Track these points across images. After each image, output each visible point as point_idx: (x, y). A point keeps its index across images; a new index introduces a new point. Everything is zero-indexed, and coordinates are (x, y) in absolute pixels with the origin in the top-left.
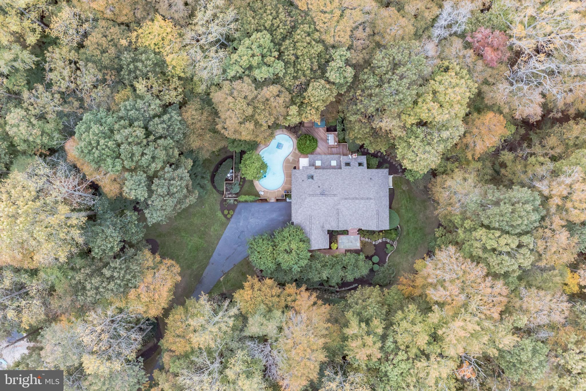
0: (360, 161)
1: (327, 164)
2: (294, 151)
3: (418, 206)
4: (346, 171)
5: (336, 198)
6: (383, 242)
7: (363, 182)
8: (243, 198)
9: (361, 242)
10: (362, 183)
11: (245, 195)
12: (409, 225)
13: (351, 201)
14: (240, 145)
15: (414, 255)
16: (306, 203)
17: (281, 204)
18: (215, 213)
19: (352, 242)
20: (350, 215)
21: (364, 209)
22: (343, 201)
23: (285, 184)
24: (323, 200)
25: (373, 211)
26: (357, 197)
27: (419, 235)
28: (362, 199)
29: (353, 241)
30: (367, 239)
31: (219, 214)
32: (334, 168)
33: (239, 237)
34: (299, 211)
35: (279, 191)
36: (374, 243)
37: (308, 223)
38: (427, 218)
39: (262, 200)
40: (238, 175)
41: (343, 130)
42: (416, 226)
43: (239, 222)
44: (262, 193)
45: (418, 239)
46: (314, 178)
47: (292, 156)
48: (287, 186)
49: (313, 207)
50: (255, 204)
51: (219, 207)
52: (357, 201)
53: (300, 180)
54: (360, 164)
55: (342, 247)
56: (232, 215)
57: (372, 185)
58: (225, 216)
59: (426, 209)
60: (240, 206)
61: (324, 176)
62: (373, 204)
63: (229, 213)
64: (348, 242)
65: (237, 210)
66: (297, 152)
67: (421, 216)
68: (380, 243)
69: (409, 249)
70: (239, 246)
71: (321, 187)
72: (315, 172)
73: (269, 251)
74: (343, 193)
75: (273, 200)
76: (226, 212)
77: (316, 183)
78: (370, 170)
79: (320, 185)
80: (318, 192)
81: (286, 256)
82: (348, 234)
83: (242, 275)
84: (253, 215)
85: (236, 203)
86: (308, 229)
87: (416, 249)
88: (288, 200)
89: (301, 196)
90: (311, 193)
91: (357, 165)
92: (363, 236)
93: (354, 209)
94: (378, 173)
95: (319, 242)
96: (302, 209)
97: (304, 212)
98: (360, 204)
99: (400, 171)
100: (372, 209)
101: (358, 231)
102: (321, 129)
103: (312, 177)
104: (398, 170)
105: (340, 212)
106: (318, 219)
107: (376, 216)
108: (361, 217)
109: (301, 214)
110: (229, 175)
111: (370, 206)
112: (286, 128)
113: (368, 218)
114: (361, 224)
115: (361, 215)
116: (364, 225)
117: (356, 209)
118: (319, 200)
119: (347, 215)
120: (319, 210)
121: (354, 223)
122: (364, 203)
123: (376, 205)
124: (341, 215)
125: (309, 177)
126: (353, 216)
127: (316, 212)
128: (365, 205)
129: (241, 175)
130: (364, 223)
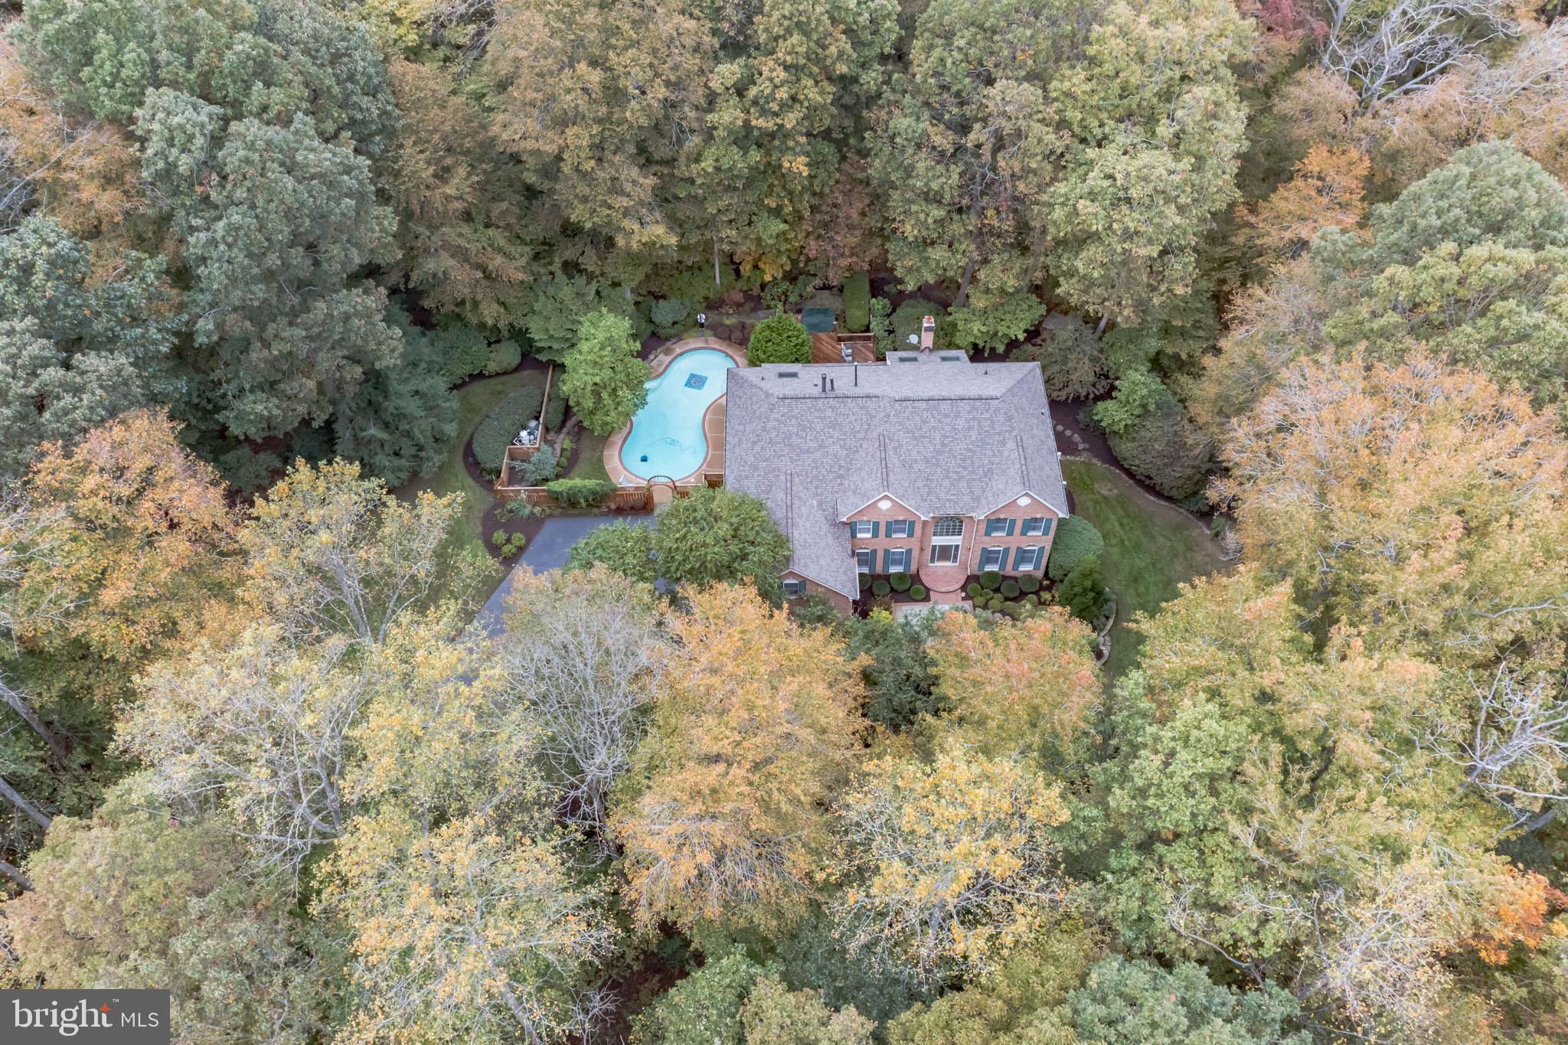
0: (950, 356)
3: (1161, 540)
4: (903, 366)
5: (872, 404)
7: (962, 378)
10: (957, 378)
12: (1142, 589)
13: (924, 404)
16: (773, 424)
20: (927, 461)
21: (974, 435)
22: (897, 407)
23: (710, 465)
24: (829, 412)
25: (1003, 443)
34: (750, 459)
37: (781, 495)
40: (554, 442)
46: (801, 376)
49: (795, 440)
50: (603, 519)
51: (480, 529)
53: (754, 379)
54: (948, 359)
56: (521, 549)
57: (990, 381)
58: (496, 548)
59: (1189, 548)
61: (833, 374)
62: (1002, 418)
63: (508, 541)
65: (541, 538)
71: (821, 385)
72: (803, 370)
74: (896, 392)
76: (499, 537)
77: (807, 381)
78: (981, 367)
79: (819, 383)
80: (813, 392)
82: (927, 599)
86: (779, 514)
90: (790, 393)
91: (941, 360)
93: (937, 436)
94: (1010, 365)
96: (758, 448)
97: (767, 460)
98: (957, 416)
99: (1081, 447)
100: (999, 434)
101: (963, 588)
102: (822, 335)
103: (794, 375)
104: (1076, 444)
105: (890, 447)
106: (817, 487)
107: (1015, 455)
108: (965, 468)
109: (756, 469)
110: (524, 434)
111: (993, 422)
112: (715, 335)
113: (988, 473)
114: (967, 498)
115: (963, 460)
116: (978, 500)
117: (945, 437)
118: (817, 414)
119: (916, 461)
120: (819, 454)
121: (942, 495)
122: (970, 412)
123: (1010, 418)
124: (894, 461)
125: (781, 375)
126: (937, 465)
127: (809, 462)
128: (974, 419)
129: (564, 441)
130: (977, 491)
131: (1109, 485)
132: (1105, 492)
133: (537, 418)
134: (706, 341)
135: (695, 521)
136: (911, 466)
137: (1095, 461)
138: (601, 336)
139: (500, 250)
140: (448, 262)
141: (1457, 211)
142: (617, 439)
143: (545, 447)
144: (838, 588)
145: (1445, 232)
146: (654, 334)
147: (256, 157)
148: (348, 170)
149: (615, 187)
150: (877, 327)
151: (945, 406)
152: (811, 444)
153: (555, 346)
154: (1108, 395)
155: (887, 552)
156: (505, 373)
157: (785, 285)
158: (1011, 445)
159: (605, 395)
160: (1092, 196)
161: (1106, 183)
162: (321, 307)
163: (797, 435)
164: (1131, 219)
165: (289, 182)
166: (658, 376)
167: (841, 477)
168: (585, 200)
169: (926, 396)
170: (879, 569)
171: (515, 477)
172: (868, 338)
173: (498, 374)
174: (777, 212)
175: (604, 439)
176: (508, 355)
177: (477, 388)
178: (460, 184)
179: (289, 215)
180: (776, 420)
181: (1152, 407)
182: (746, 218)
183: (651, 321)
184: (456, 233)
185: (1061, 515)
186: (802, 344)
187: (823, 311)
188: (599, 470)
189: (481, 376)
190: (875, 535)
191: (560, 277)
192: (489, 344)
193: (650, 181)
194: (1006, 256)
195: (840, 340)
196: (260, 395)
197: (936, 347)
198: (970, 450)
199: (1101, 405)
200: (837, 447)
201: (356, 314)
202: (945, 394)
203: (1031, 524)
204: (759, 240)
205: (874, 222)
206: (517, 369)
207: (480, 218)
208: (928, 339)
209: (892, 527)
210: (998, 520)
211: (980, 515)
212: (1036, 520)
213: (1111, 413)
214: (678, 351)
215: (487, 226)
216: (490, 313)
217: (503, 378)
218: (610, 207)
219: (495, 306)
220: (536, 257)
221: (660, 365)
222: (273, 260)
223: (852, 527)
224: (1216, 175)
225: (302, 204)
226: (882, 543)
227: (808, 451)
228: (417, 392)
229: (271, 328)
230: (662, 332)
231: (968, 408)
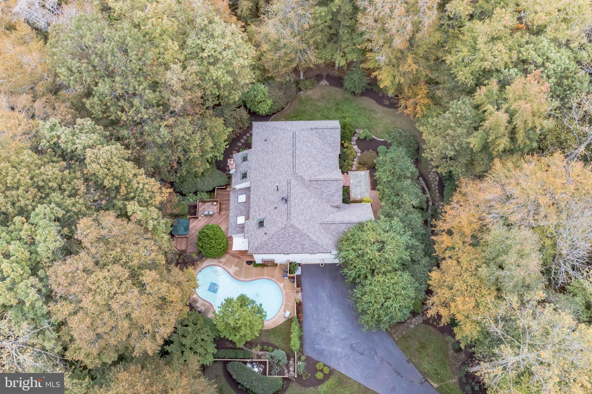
0: (240, 160)
1: (242, 208)
2: (221, 265)
3: (307, 108)
4: (253, 176)
5: (294, 182)
6: (356, 143)
7: (270, 149)
8: (295, 343)
9: (358, 169)
10: (272, 151)
11: (290, 339)
13: (297, 161)
14: (203, 343)
15: (373, 111)
16: (300, 226)
17: (305, 282)
19: (360, 182)
20: (319, 165)
21: (309, 145)
22: (298, 171)
23: (274, 277)
24: (296, 201)
25: (312, 135)
26: (291, 152)
27: (346, 106)
28: (294, 145)
29: (358, 179)
30: (354, 163)
31: (324, 388)
32: (248, 198)
33: (362, 354)
34: (315, 239)
35: (284, 287)
36: (359, 154)
37: (333, 227)
38: (323, 98)
39: (298, 313)
40: (257, 355)
41: (195, 193)
42: (334, 109)
43: (337, 352)
44: (288, 314)
45: (351, 107)
46: (262, 218)
47: (230, 267)
48: (277, 271)
49: (307, 218)
50: (305, 325)
51: (312, 389)
52: (298, 152)
53: (265, 238)
54: (245, 159)
55: (368, 194)
56: (325, 365)
57: (275, 137)
58: (326, 377)
59: (311, 99)
60: (309, 352)
61: (260, 204)
63: (321, 371)
64: (360, 186)
65: (315, 357)
66: (223, 260)
67: (320, 104)
68: (359, 147)
69: (365, 117)
70: (376, 354)
71: (276, 205)
72: (253, 219)
73: (381, 280)
74: (286, 172)
75: (299, 296)
76: (320, 376)
77: (269, 213)
78: (253, 145)
79: (272, 207)
80: (283, 207)
81: (388, 247)
82: (349, 187)
83: (424, 347)
84: (323, 330)
85: (303, 358)
86: (343, 228)
87: (364, 109)
88: (298, 272)
89: (290, 236)
90: (285, 217)
91: (245, 163)
92: (350, 167)
93: (310, 159)
94: (257, 134)
95: (362, 213)
96: (310, 235)
97: (315, 231)
98: (301, 149)
101: (343, 173)
105: (313, 178)
106: (326, 213)
108: (321, 152)
109: (319, 237)
111: (304, 136)
113: (323, 144)
114: (332, 155)
115: (318, 152)
117: (310, 156)
118: (297, 206)
119: (319, 170)
120: (313, 209)
121: (331, 163)
123: (303, 129)
125: (261, 226)
126: (320, 162)
127: (316, 214)
128: (303, 142)
133: (246, 363)
136: (321, 172)
152: (309, 211)
163: (305, 216)
166: (212, 305)
180: (299, 224)
198: (315, 148)
214: (196, 297)
221: (204, 305)
227: (312, 213)
231: (299, 144)
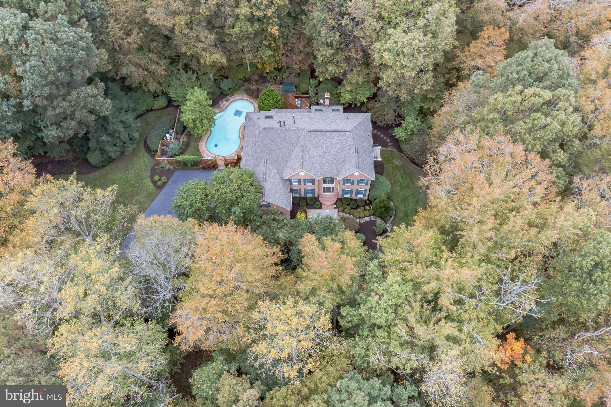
6: (371, 221)
7: (337, 120)
9: (340, 217)
10: (335, 121)
12: (407, 204)
13: (320, 134)
16: (260, 139)
18: (142, 180)
20: (320, 156)
21: (339, 146)
22: (309, 134)
23: (239, 150)
24: (282, 135)
25: (350, 149)
28: (335, 131)
30: (348, 214)
31: (148, 182)
34: (251, 153)
36: (358, 220)
37: (262, 168)
40: (180, 139)
43: (173, 193)
44: (209, 158)
46: (274, 118)
49: (269, 146)
51: (149, 174)
53: (255, 119)
54: (335, 110)
56: (165, 183)
57: (348, 122)
58: (154, 183)
61: (287, 117)
62: (350, 139)
63: (160, 180)
65: (172, 179)
68: (366, 222)
72: (276, 114)
75: (222, 167)
76: (156, 178)
77: (276, 120)
80: (277, 126)
82: (321, 207)
85: (172, 167)
86: (261, 176)
89: (254, 134)
90: (267, 126)
91: (331, 111)
92: (342, 210)
93: (324, 146)
94: (357, 115)
95: (277, 195)
96: (254, 149)
97: (258, 153)
98: (333, 138)
99: (389, 144)
100: (349, 146)
101: (335, 204)
102: (289, 95)
103: (271, 117)
104: (388, 143)
105: (305, 150)
106: (277, 165)
107: (354, 155)
108: (335, 159)
109: (253, 157)
110: (167, 135)
111: (347, 141)
112: (247, 94)
113: (344, 161)
114: (335, 171)
115: (334, 156)
116: (339, 172)
117: (327, 146)
118: (278, 135)
119: (316, 156)
120: (278, 152)
121: (325, 170)
122: (338, 137)
123: (354, 139)
124: (306, 155)
125: (266, 117)
126: (324, 158)
127: (274, 154)
128: (339, 139)
129: (184, 138)
130: (339, 169)
131: (399, 160)
132: (397, 163)
133: (173, 129)
134: (243, 96)
135: (223, 183)
136: (313, 158)
137: (394, 150)
138: (195, 100)
139: (155, 62)
140: (132, 69)
141: (525, 72)
142: (205, 138)
143: (175, 142)
144: (283, 206)
145: (519, 80)
146: (222, 93)
147: (39, 37)
148: (82, 38)
149: (198, 39)
150: (311, 92)
151: (328, 134)
152: (275, 148)
153: (180, 100)
154: (399, 125)
155: (305, 190)
156: (162, 109)
157: (276, 72)
158: (353, 150)
159: (198, 122)
160: (389, 50)
161: (394, 45)
162: (74, 94)
163: (270, 144)
164: (404, 61)
165: (54, 47)
167: (287, 161)
168: (187, 44)
169: (320, 129)
170: (303, 195)
171: (164, 153)
172: (307, 97)
173: (158, 109)
174: (269, 46)
175: (200, 138)
176: (162, 102)
177: (150, 115)
178: (135, 37)
179: (55, 60)
180: (261, 137)
181: (415, 132)
182: (256, 49)
183: (220, 88)
184: (135, 57)
185: (372, 179)
186: (279, 101)
187: (290, 84)
188: (197, 152)
189: (152, 110)
190: (300, 183)
191: (182, 71)
192: (155, 97)
193: (213, 37)
194: (359, 69)
195: (296, 97)
196: (55, 127)
197: (331, 104)
198: (337, 152)
199: (396, 129)
200: (285, 149)
201: (90, 96)
202: (329, 129)
203: (360, 182)
204: (261, 57)
205: (308, 50)
206: (167, 107)
207: (146, 49)
208: (327, 102)
209: (306, 182)
210: (348, 180)
211: (340, 178)
212: (362, 180)
213: (399, 133)
214: (231, 100)
215: (149, 51)
216: (152, 86)
217: (160, 111)
218: (197, 47)
219: (155, 84)
220: (171, 63)
221: (224, 106)
222: (51, 78)
223: (290, 181)
224: (442, 41)
225: (61, 56)
226: (302, 187)
227: (274, 151)
228: (122, 121)
229: (55, 103)
230: (224, 92)
231: (337, 135)
